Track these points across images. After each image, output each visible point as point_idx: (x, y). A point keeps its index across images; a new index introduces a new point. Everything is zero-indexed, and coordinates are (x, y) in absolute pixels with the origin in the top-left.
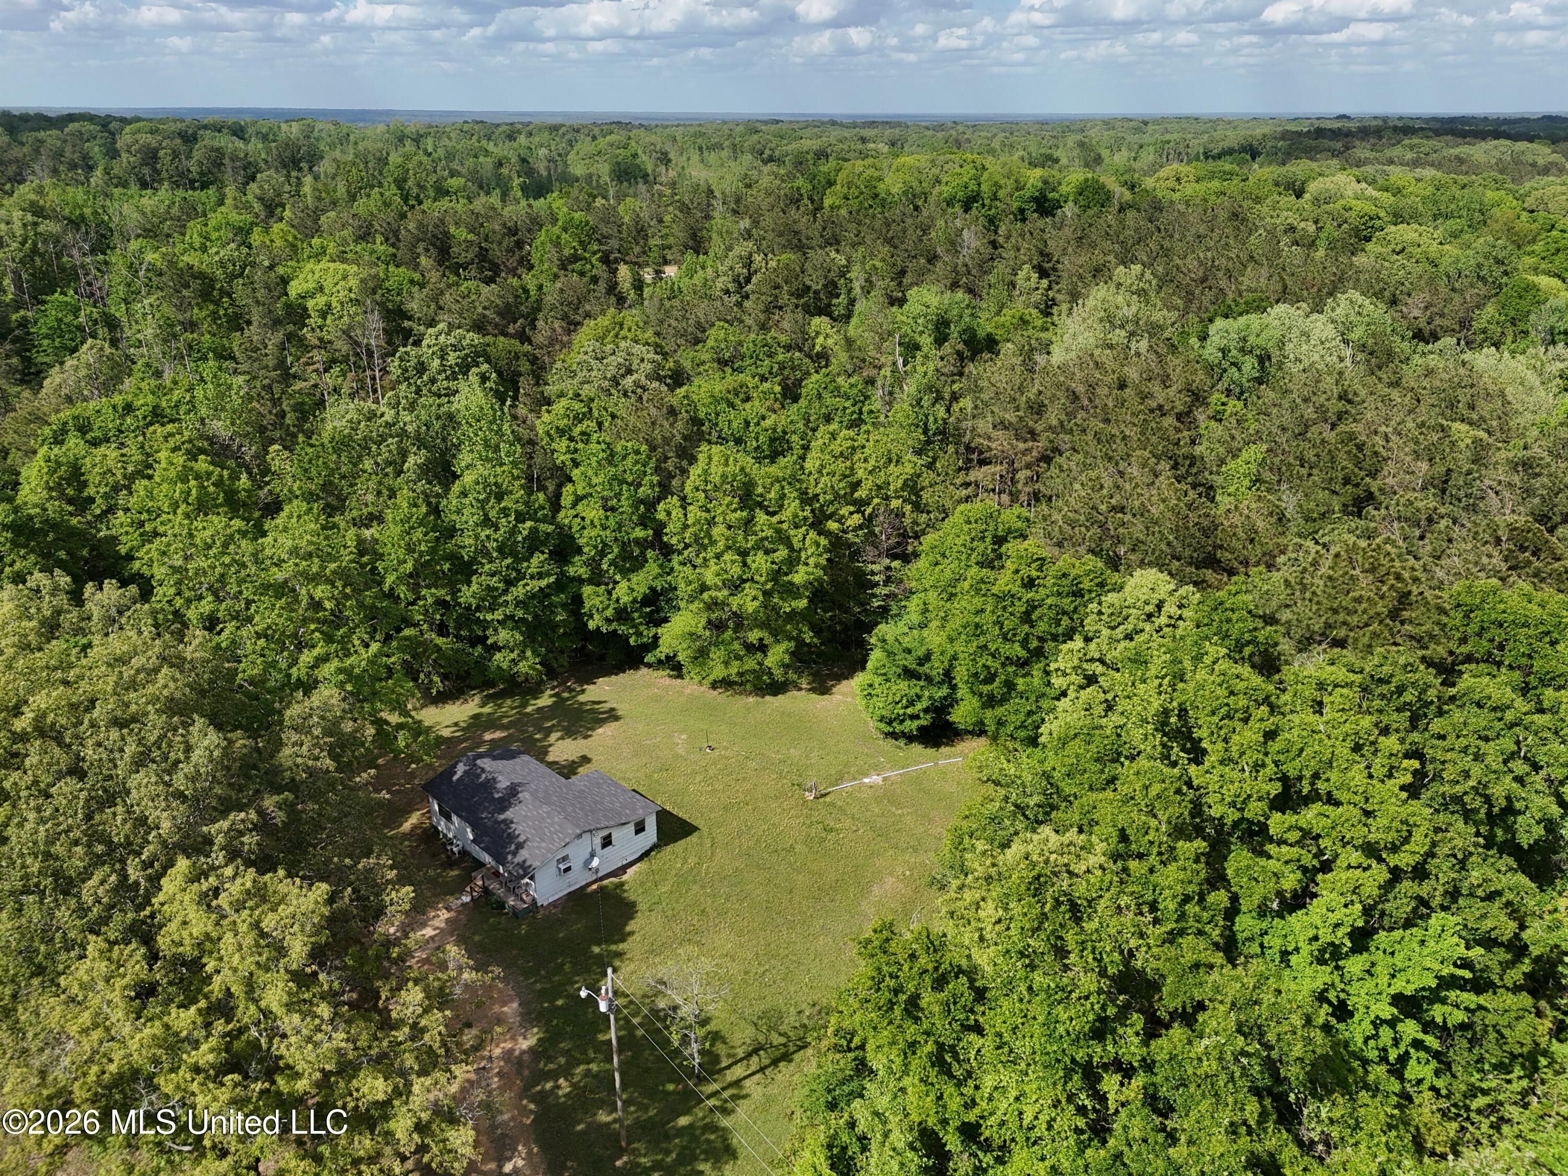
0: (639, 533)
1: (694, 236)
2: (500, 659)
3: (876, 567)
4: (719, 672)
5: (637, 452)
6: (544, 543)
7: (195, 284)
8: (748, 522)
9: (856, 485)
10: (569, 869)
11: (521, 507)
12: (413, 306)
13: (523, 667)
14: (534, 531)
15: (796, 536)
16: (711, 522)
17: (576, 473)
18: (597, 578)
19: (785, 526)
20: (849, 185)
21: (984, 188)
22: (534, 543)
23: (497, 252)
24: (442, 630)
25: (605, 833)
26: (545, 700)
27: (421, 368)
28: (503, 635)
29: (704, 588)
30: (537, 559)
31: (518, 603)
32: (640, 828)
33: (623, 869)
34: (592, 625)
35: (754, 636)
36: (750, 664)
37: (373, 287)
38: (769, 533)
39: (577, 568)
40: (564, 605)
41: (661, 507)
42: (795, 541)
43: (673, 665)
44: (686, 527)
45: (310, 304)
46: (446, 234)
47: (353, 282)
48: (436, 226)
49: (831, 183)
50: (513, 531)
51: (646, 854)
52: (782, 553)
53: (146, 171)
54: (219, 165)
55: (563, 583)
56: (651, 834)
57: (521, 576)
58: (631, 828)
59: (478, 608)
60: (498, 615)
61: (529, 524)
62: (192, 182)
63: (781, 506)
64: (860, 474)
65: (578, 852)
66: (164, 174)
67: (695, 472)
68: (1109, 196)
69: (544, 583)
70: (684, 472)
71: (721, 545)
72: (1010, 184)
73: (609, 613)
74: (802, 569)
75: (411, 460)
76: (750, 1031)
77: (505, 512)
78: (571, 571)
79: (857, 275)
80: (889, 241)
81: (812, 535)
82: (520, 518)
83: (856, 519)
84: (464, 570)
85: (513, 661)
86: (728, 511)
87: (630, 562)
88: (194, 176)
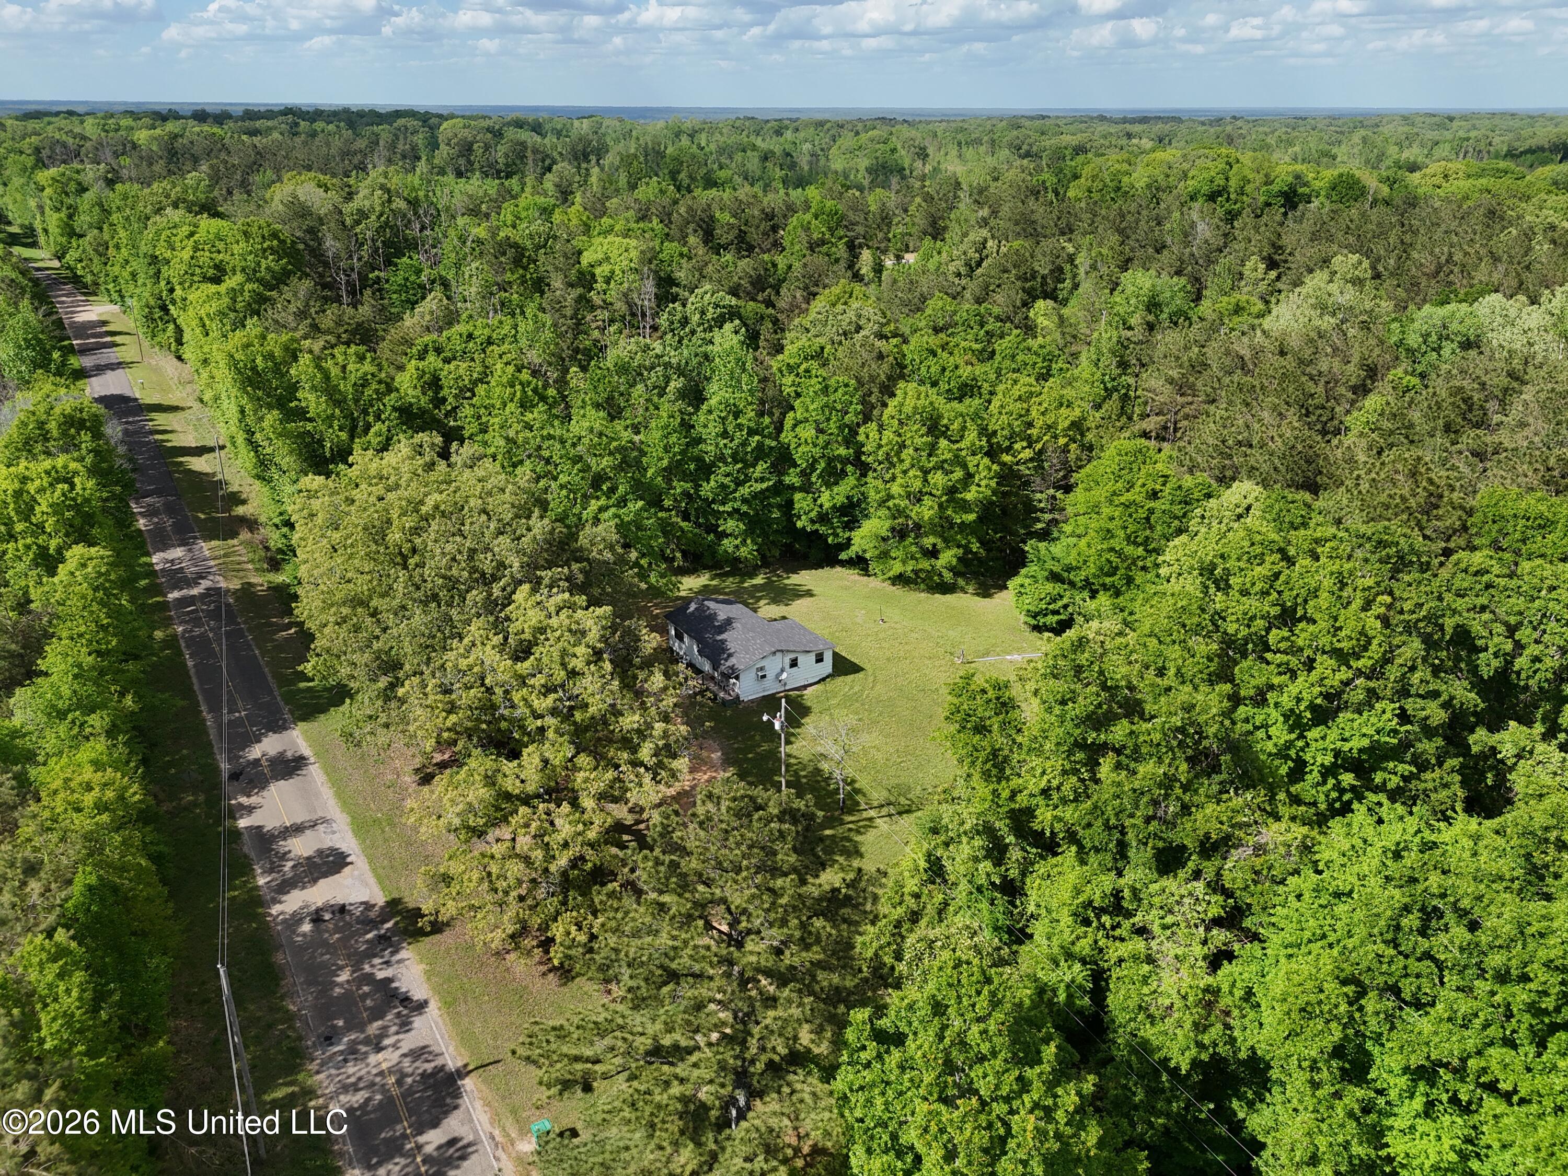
0: (842, 451)
1: (934, 223)
2: (728, 544)
3: (1040, 498)
4: (897, 568)
5: (846, 385)
6: (768, 455)
7: (511, 253)
8: (932, 449)
9: (1030, 425)
10: (764, 677)
11: (752, 424)
12: (681, 275)
13: (744, 552)
14: (760, 445)
15: (972, 461)
16: (903, 446)
17: (797, 404)
18: (806, 488)
19: (963, 453)
20: (1094, 178)
21: (1233, 183)
22: (761, 453)
23: (754, 236)
24: (686, 518)
25: (793, 656)
26: (759, 580)
27: (685, 321)
28: (730, 525)
29: (890, 497)
30: (761, 467)
31: (744, 501)
32: (819, 659)
33: (805, 687)
34: (799, 524)
35: (928, 541)
36: (925, 564)
37: (650, 257)
38: (948, 456)
39: (792, 478)
40: (779, 507)
41: (862, 430)
42: (970, 465)
43: (860, 563)
44: (880, 446)
45: (598, 271)
46: (712, 218)
47: (634, 254)
48: (704, 211)
49: (1076, 177)
50: (744, 444)
51: (823, 679)
52: (959, 474)
53: (462, 161)
54: (523, 157)
55: (779, 488)
56: (827, 666)
57: (748, 479)
58: (812, 657)
59: (714, 502)
60: (728, 508)
61: (757, 438)
62: (499, 172)
63: (962, 437)
64: (1034, 413)
65: (773, 665)
66: (476, 165)
67: (892, 403)
68: (1363, 191)
69: (764, 485)
70: (885, 405)
71: (907, 464)
72: (1259, 178)
73: (813, 514)
74: (974, 488)
75: (672, 384)
76: (885, 793)
77: (739, 427)
78: (787, 480)
79: (1082, 260)
80: (1121, 232)
81: (986, 461)
82: (751, 432)
83: (1027, 454)
84: (706, 470)
85: (737, 547)
86: (916, 436)
87: (833, 475)
88: (501, 166)
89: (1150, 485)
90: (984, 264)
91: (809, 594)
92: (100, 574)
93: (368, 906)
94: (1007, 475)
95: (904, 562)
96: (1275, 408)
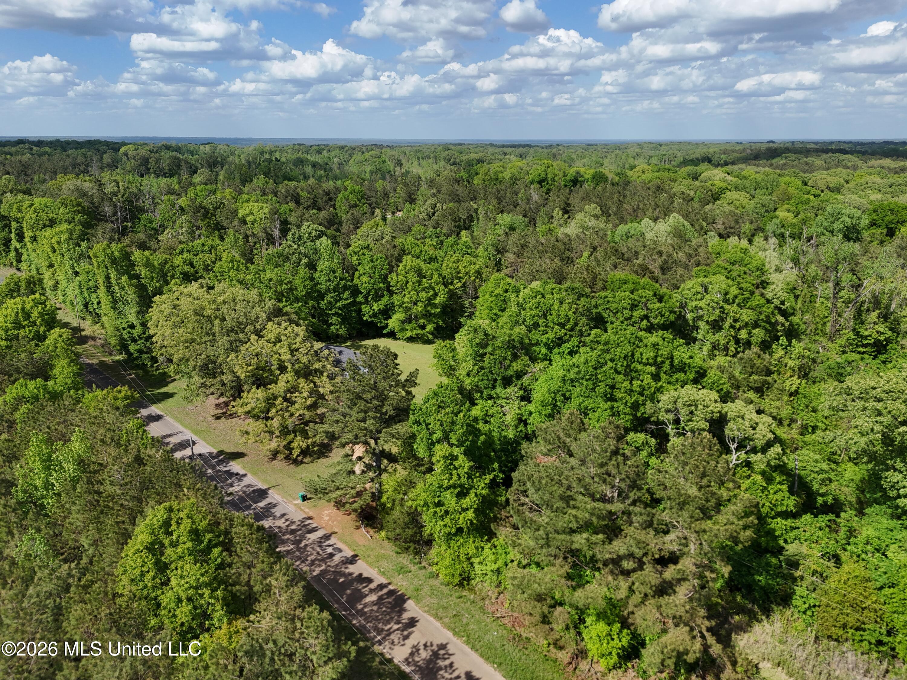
0: (381, 285)
1: (410, 196)
2: (333, 329)
3: (466, 303)
4: (409, 334)
5: (381, 258)
6: (349, 289)
7: (202, 211)
8: (420, 283)
9: (459, 273)
11: (341, 276)
12: (291, 219)
13: (341, 331)
14: (345, 284)
15: (437, 288)
16: (407, 282)
17: (359, 268)
18: (367, 302)
19: (433, 284)
20: (486, 174)
21: (549, 176)
22: (345, 288)
23: (320, 203)
27: (300, 238)
28: (334, 320)
29: (403, 303)
30: (346, 294)
31: (340, 309)
34: (365, 318)
35: (422, 321)
36: (420, 332)
37: (275, 212)
38: (427, 285)
39: (360, 299)
40: (355, 311)
41: (389, 276)
43: (392, 335)
44: (398, 282)
45: (248, 219)
46: (298, 194)
47: (266, 210)
48: (294, 191)
49: (477, 174)
50: (338, 284)
52: (432, 293)
54: (179, 166)
55: (354, 303)
57: (341, 299)
59: (326, 310)
60: (333, 312)
61: (343, 281)
62: (165, 174)
63: (432, 278)
64: (460, 268)
66: (152, 170)
67: (401, 265)
68: (606, 179)
69: (348, 302)
70: (398, 266)
71: (410, 289)
72: (561, 174)
73: (371, 314)
74: (438, 298)
75: (303, 261)
77: (336, 277)
78: (358, 300)
79: (481, 212)
80: (498, 199)
81: (443, 287)
82: (341, 279)
83: (459, 284)
84: (322, 296)
85: (337, 330)
86: (413, 277)
87: (378, 297)
88: (166, 171)
89: (505, 287)
90: (436, 214)
93: (211, 454)
94: (452, 295)
95: (411, 331)
96: (550, 258)
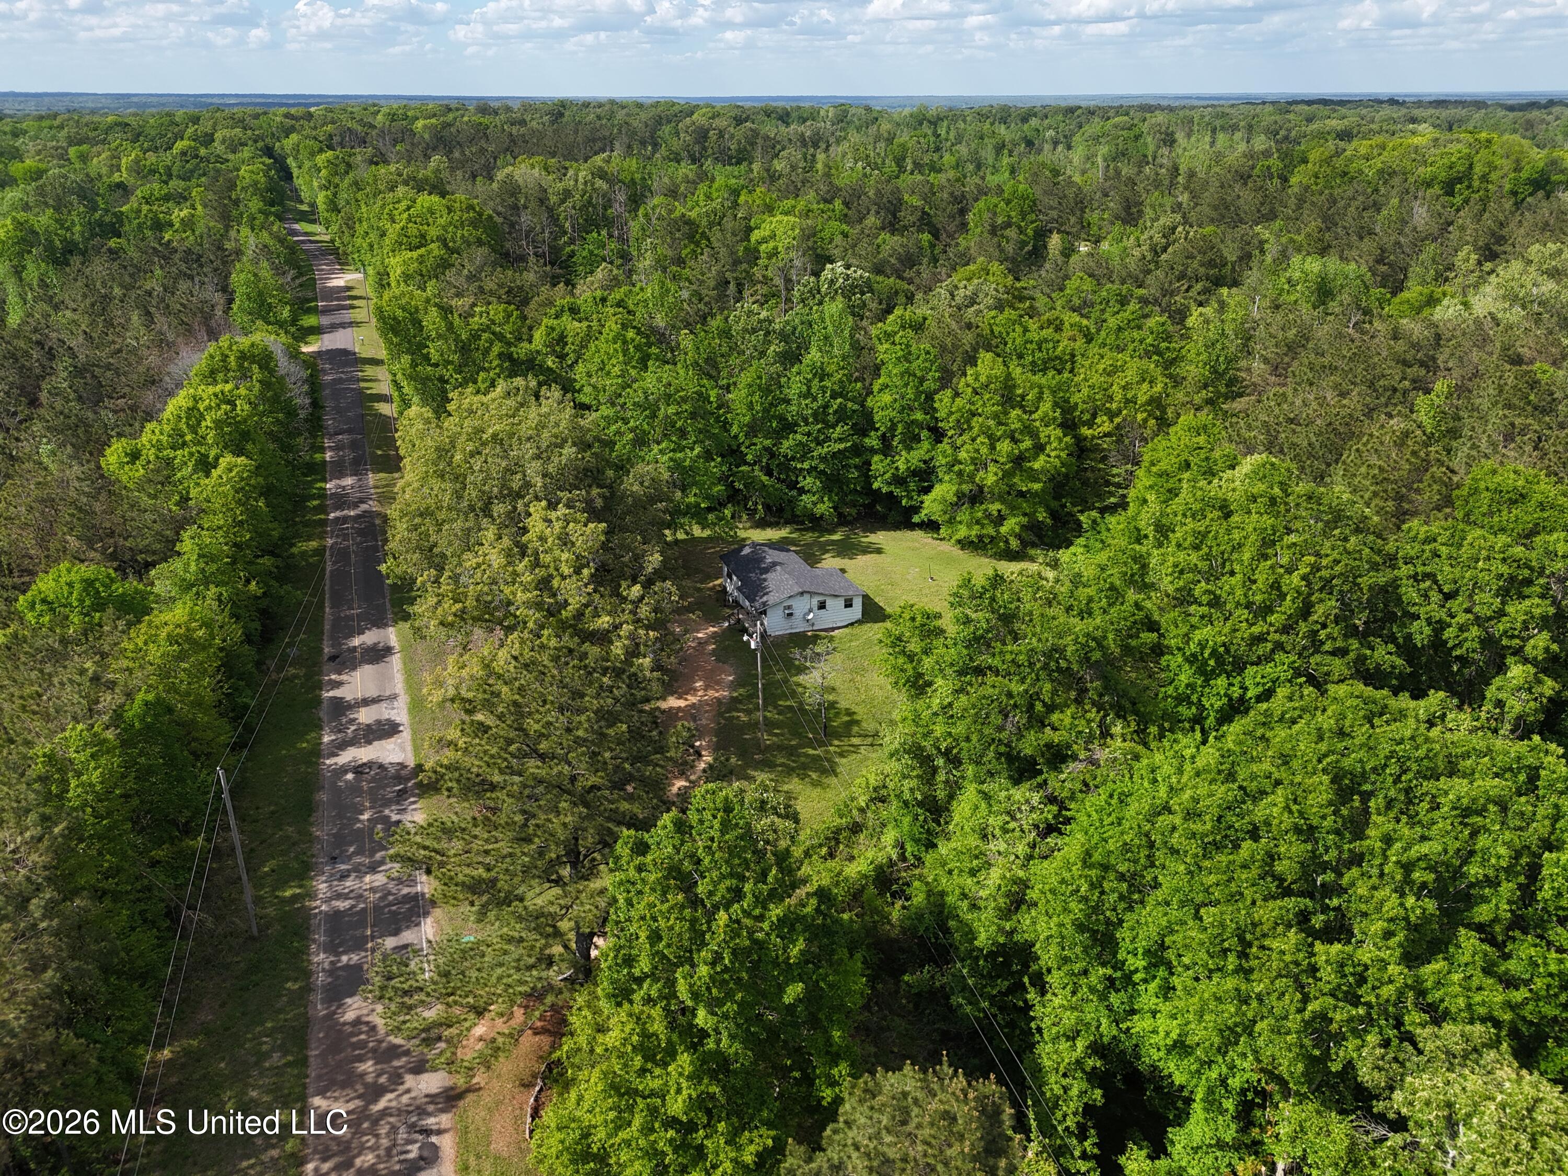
0: (919, 416)
1: (1127, 208)
2: (806, 500)
3: (1119, 473)
4: (963, 532)
5: (928, 353)
6: (850, 418)
7: (685, 229)
8: (1003, 418)
9: (1111, 399)
10: (790, 615)
11: (836, 387)
13: (820, 508)
14: (842, 409)
15: (1044, 432)
16: (974, 413)
18: (887, 449)
19: (1037, 424)
21: (1478, 169)
22: (842, 415)
24: (769, 473)
25: (821, 598)
26: (836, 537)
28: (808, 482)
29: (957, 462)
30: (842, 428)
31: (823, 459)
32: (849, 604)
33: (833, 629)
34: (875, 486)
35: (994, 508)
36: (990, 530)
37: (808, 234)
38: (1019, 425)
39: (872, 441)
40: (857, 467)
41: (937, 397)
42: (1042, 435)
43: (931, 526)
44: (952, 413)
45: (763, 248)
46: (900, 200)
47: (797, 232)
48: (892, 193)
50: (826, 405)
51: (852, 624)
52: (1027, 443)
53: (697, 147)
54: (753, 144)
55: (857, 450)
56: (856, 612)
57: (828, 439)
58: (841, 602)
59: (793, 458)
60: (806, 465)
61: (839, 400)
62: (730, 158)
63: (1037, 409)
64: (1115, 387)
65: (801, 606)
66: (710, 151)
67: (971, 372)
69: (842, 446)
70: (963, 375)
71: (976, 431)
73: (887, 476)
74: (1042, 458)
75: (773, 348)
77: (823, 389)
78: (866, 442)
80: (1325, 219)
81: (1059, 432)
82: (834, 396)
83: (1107, 427)
84: (788, 427)
85: (815, 504)
86: (989, 405)
87: (911, 440)
88: (733, 153)
90: (1170, 250)
91: (879, 551)
92: (242, 479)
93: (402, 766)
94: (1081, 451)
95: (969, 526)
96: (1336, 386)
